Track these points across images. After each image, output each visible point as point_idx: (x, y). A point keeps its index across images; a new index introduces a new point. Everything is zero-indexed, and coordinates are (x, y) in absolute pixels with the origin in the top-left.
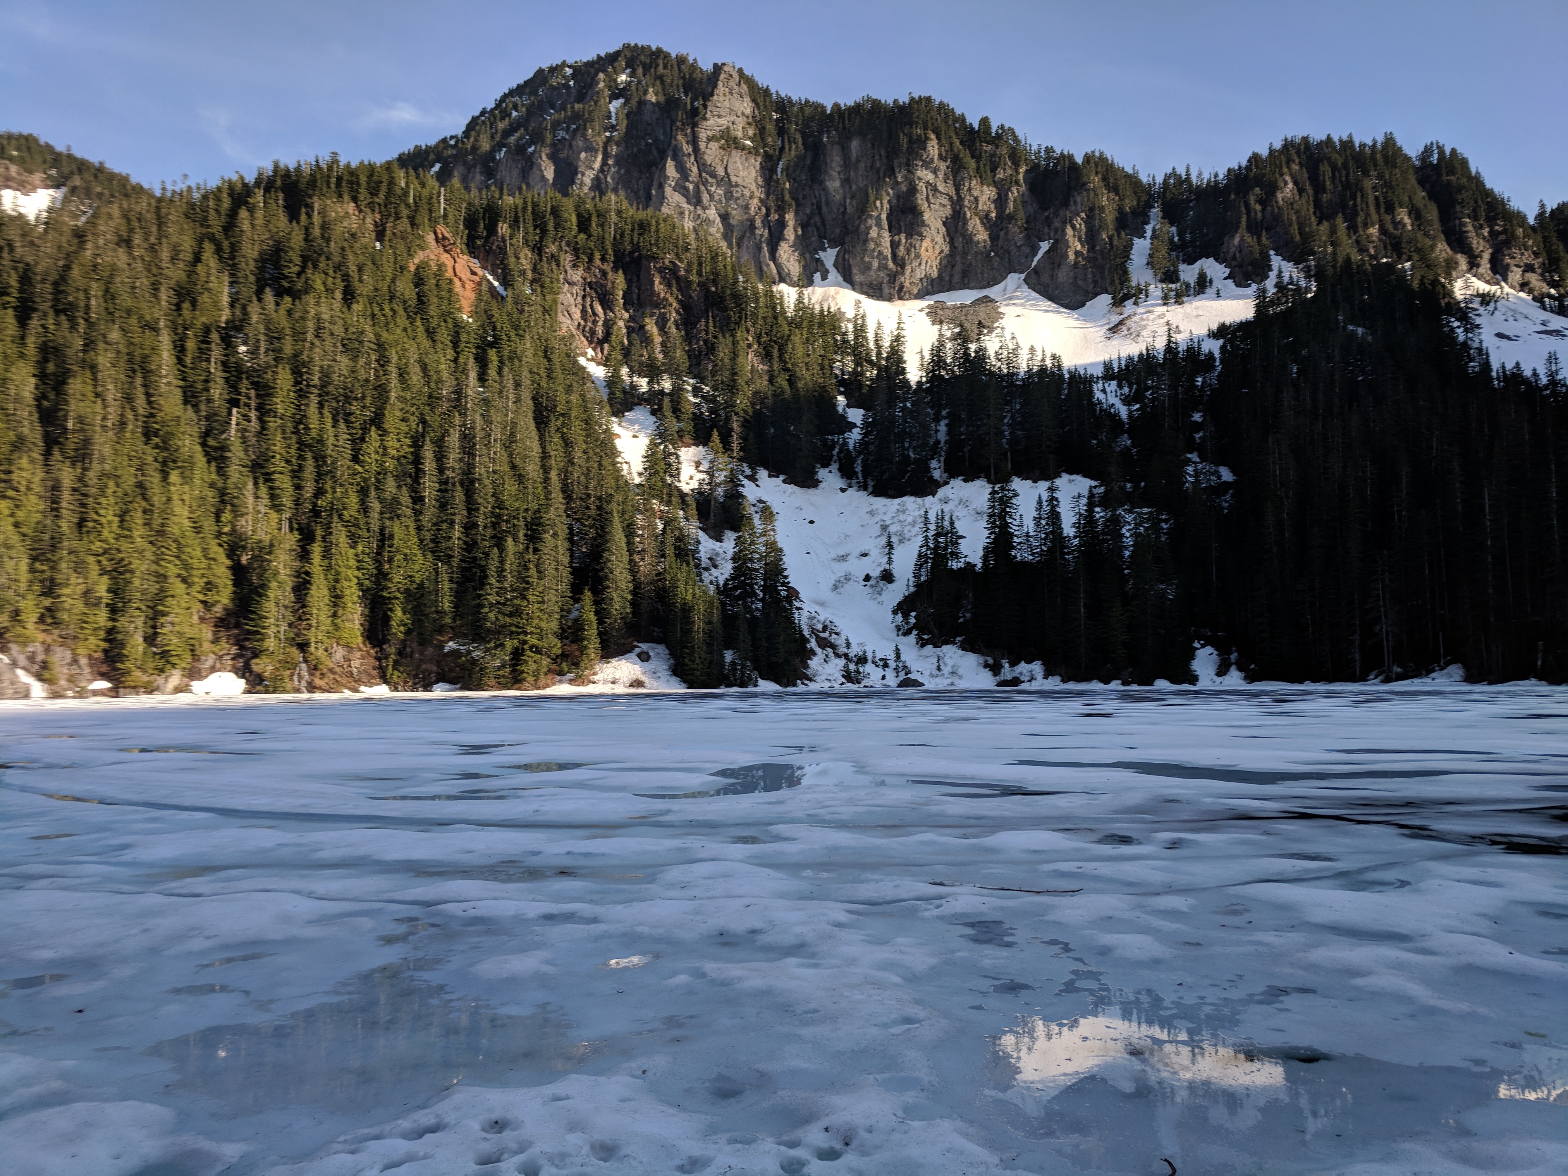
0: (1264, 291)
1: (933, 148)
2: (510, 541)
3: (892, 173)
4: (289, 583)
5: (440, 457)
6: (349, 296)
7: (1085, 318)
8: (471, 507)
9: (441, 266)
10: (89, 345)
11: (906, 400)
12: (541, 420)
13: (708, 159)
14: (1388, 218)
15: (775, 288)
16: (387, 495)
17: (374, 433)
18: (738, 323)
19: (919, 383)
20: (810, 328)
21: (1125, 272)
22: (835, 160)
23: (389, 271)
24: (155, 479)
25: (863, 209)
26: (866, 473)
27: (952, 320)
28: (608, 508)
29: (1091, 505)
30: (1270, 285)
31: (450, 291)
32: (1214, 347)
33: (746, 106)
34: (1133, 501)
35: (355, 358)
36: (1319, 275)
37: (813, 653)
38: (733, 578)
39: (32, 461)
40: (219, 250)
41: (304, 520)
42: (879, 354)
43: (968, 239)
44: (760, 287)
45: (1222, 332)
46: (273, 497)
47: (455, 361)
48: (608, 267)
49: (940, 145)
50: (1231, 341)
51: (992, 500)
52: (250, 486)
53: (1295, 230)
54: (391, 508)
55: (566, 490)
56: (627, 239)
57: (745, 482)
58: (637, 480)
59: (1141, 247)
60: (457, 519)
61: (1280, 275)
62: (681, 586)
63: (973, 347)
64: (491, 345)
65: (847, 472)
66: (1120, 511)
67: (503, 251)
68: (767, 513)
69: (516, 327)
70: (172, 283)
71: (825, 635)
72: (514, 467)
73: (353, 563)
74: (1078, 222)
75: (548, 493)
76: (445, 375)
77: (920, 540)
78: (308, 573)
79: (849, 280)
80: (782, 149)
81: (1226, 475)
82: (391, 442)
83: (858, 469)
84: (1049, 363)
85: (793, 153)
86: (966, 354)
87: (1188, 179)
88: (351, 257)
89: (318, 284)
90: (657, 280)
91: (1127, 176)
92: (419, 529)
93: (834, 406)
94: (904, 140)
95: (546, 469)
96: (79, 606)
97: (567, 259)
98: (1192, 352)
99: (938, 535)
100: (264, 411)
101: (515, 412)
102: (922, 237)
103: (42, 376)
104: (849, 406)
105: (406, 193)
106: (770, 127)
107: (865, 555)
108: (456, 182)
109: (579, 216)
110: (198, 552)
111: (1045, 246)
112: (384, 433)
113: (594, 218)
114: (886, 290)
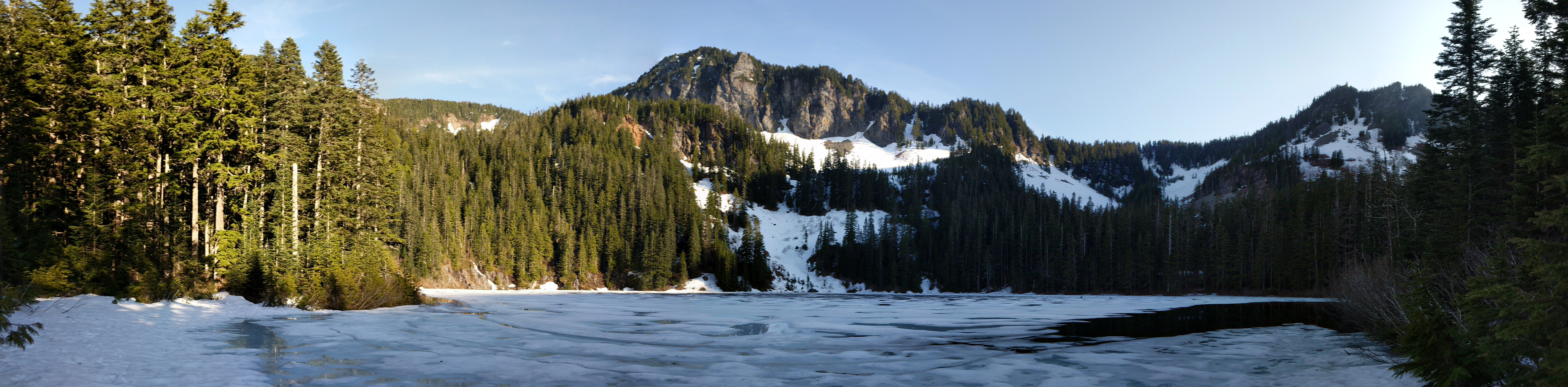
0: (954, 149)
1: (828, 84)
2: (653, 232)
3: (811, 92)
4: (573, 249)
5: (627, 200)
6: (594, 142)
7: (887, 151)
8: (639, 219)
9: (628, 129)
10: (507, 168)
11: (814, 177)
12: (666, 185)
13: (735, 85)
14: (996, 130)
15: (762, 133)
16: (607, 216)
17: (602, 192)
18: (746, 146)
19: (820, 171)
20: (776, 148)
21: (903, 135)
22: (788, 86)
23: (608, 132)
24: (528, 212)
25: (799, 104)
26: (797, 205)
27: (834, 148)
28: (692, 219)
29: (886, 222)
30: (956, 146)
31: (631, 138)
32: (935, 166)
33: (751, 66)
34: (902, 221)
35: (596, 165)
36: (973, 146)
37: (774, 278)
38: (742, 247)
39: (491, 209)
40: (548, 131)
41: (577, 225)
42: (804, 159)
43: (841, 118)
44: (756, 132)
45: (937, 161)
46: (567, 217)
47: (633, 163)
48: (692, 126)
49: (831, 83)
50: (941, 165)
51: (847, 218)
52: (559, 214)
53: (965, 129)
54: (609, 220)
55: (675, 212)
56: (701, 115)
57: (748, 208)
58: (704, 207)
59: (909, 127)
60: (633, 224)
61: (959, 144)
62: (721, 250)
63: (842, 159)
64: (647, 157)
65: (790, 205)
66: (897, 226)
67: (652, 122)
68: (757, 221)
69: (657, 150)
70: (533, 144)
71: (779, 271)
72: (655, 204)
73: (595, 241)
74: (886, 115)
75: (668, 213)
76: (629, 169)
77: (818, 233)
78: (579, 245)
79: (792, 130)
80: (766, 82)
81: (937, 214)
82: (609, 195)
83: (794, 204)
84: (872, 167)
85: (770, 83)
86: (839, 161)
87: (928, 105)
88: (594, 128)
89: (583, 139)
90: (713, 130)
91: (905, 101)
92: (619, 228)
93: (785, 178)
94: (816, 81)
95: (667, 204)
96: (506, 258)
97: (676, 123)
98: (927, 167)
99: (826, 231)
100: (564, 186)
101: (656, 182)
102: (823, 116)
103: (493, 181)
104: (791, 179)
105: (615, 104)
106: (761, 74)
107: (796, 238)
108: (634, 99)
109: (681, 107)
110: (542, 238)
111: (872, 123)
112: (606, 192)
113: (687, 108)
114: (807, 135)
